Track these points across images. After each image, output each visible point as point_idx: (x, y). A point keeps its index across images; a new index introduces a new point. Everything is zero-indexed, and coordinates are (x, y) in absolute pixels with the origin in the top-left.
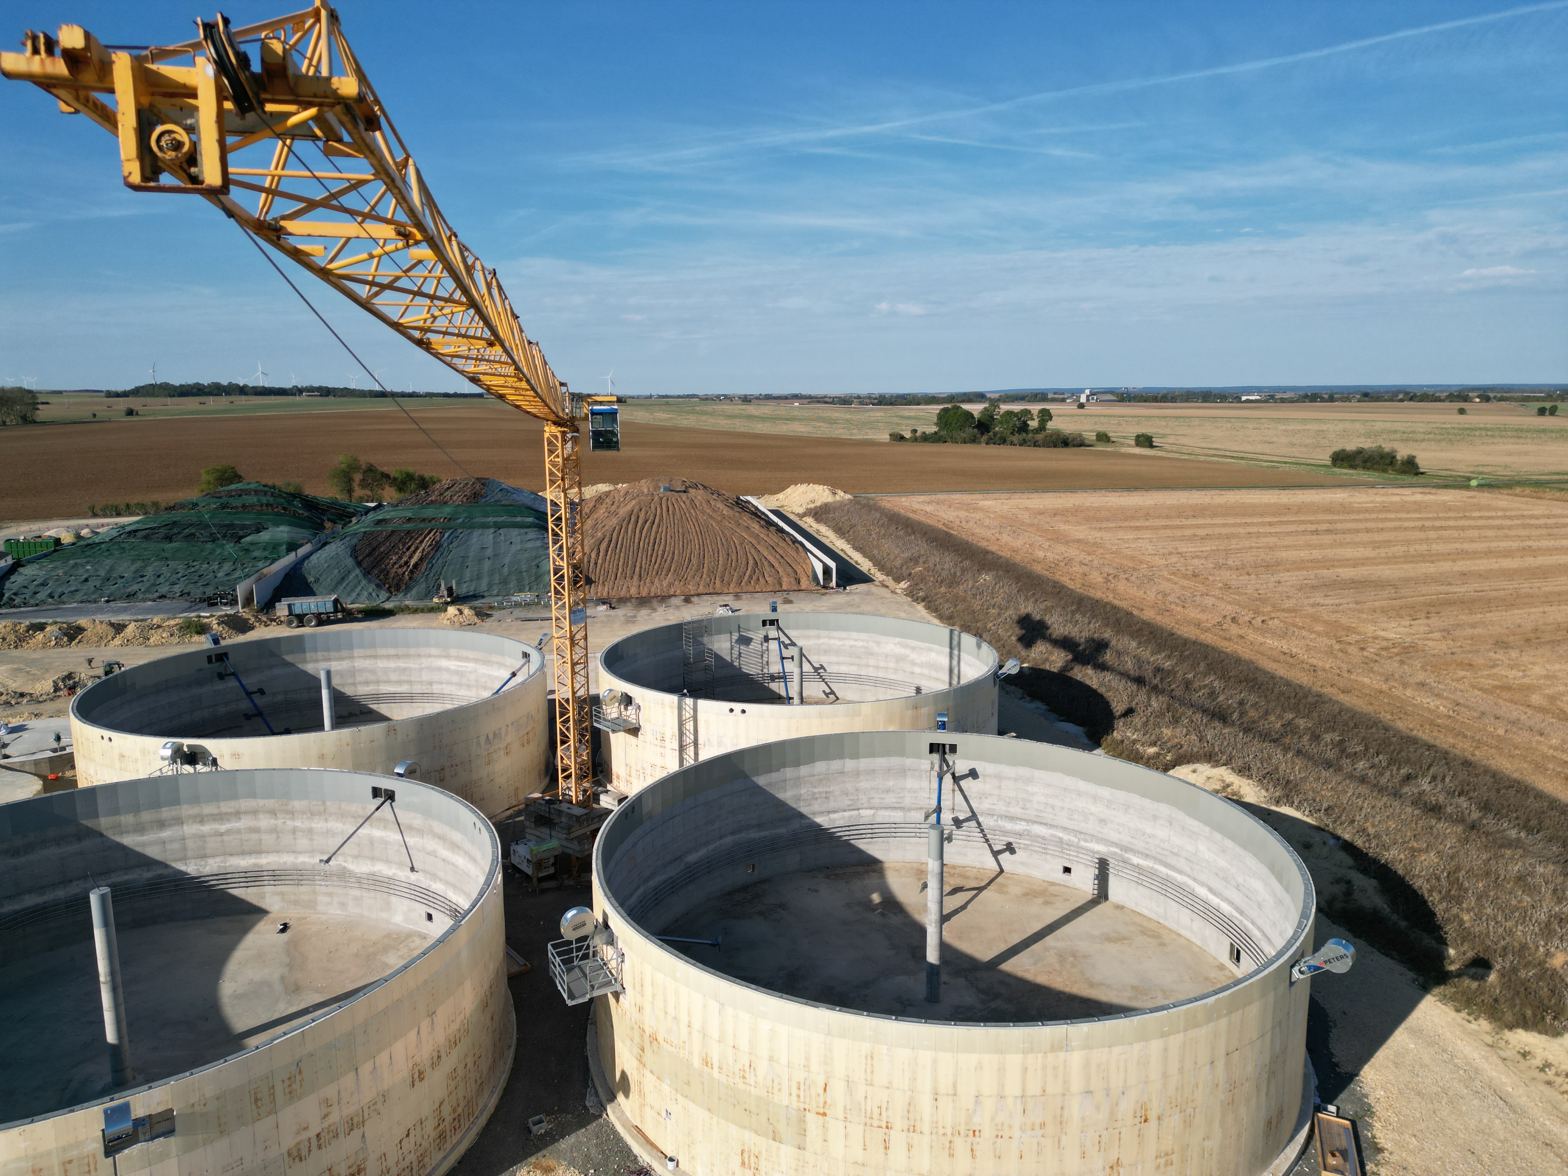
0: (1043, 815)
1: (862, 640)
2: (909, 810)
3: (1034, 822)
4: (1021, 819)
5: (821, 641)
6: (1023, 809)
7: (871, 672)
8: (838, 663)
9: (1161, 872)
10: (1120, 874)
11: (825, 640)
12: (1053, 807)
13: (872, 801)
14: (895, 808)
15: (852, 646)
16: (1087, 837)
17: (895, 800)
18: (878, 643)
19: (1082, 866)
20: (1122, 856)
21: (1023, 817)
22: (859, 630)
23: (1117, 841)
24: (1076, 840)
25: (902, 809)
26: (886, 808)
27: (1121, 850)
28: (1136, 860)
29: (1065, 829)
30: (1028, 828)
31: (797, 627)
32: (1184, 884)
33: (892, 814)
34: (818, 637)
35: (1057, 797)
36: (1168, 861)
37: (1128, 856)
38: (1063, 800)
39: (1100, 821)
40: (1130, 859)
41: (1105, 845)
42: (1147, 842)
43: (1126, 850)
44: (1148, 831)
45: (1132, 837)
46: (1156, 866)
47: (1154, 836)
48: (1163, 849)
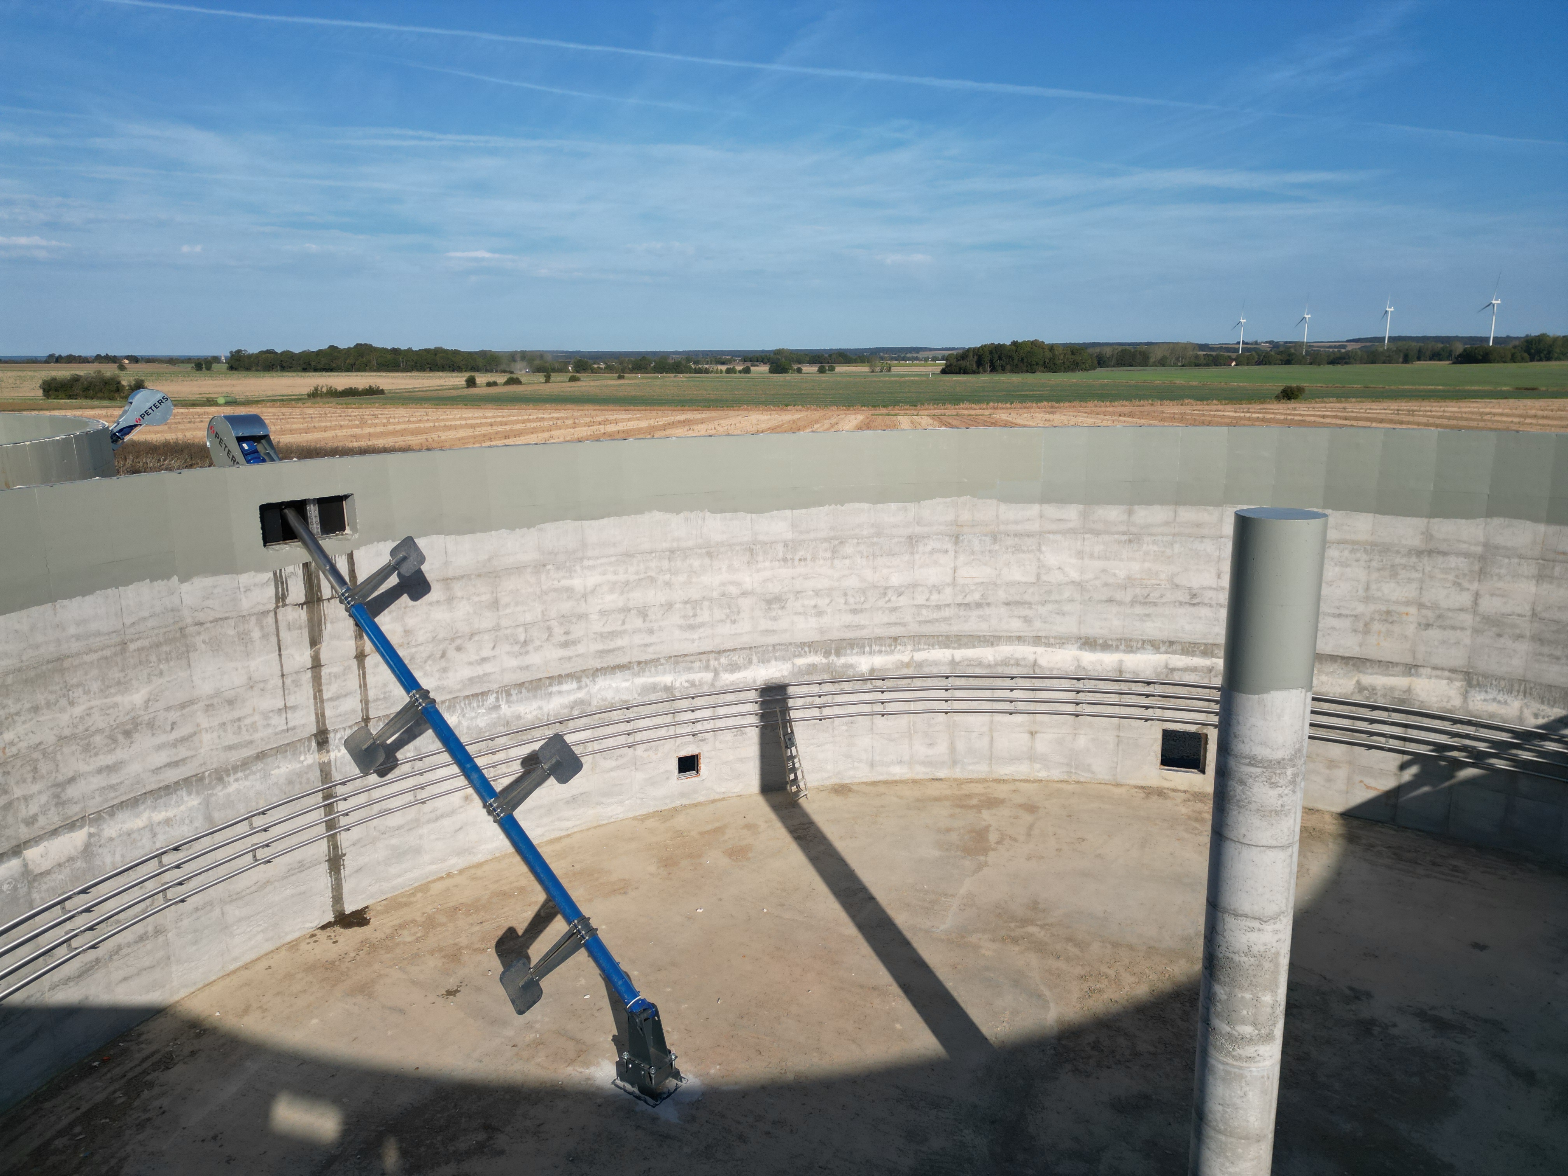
0: (619, 642)
2: (220, 775)
3: (596, 672)
4: (560, 679)
6: (565, 645)
9: (936, 663)
10: (827, 712)
12: (643, 613)
13: (72, 792)
14: (168, 790)
16: (735, 657)
17: (162, 758)
19: (728, 736)
20: (828, 668)
21: (568, 668)
23: (815, 637)
24: (708, 676)
25: (192, 782)
26: (133, 803)
27: (827, 654)
28: (863, 663)
29: (677, 660)
30: (581, 695)
32: (1005, 663)
33: (159, 816)
35: (652, 580)
36: (956, 628)
37: (842, 660)
38: (668, 584)
39: (769, 602)
40: (851, 666)
41: (784, 659)
42: (895, 609)
43: (840, 646)
44: (896, 580)
45: (854, 611)
46: (919, 656)
47: (913, 586)
48: (938, 607)
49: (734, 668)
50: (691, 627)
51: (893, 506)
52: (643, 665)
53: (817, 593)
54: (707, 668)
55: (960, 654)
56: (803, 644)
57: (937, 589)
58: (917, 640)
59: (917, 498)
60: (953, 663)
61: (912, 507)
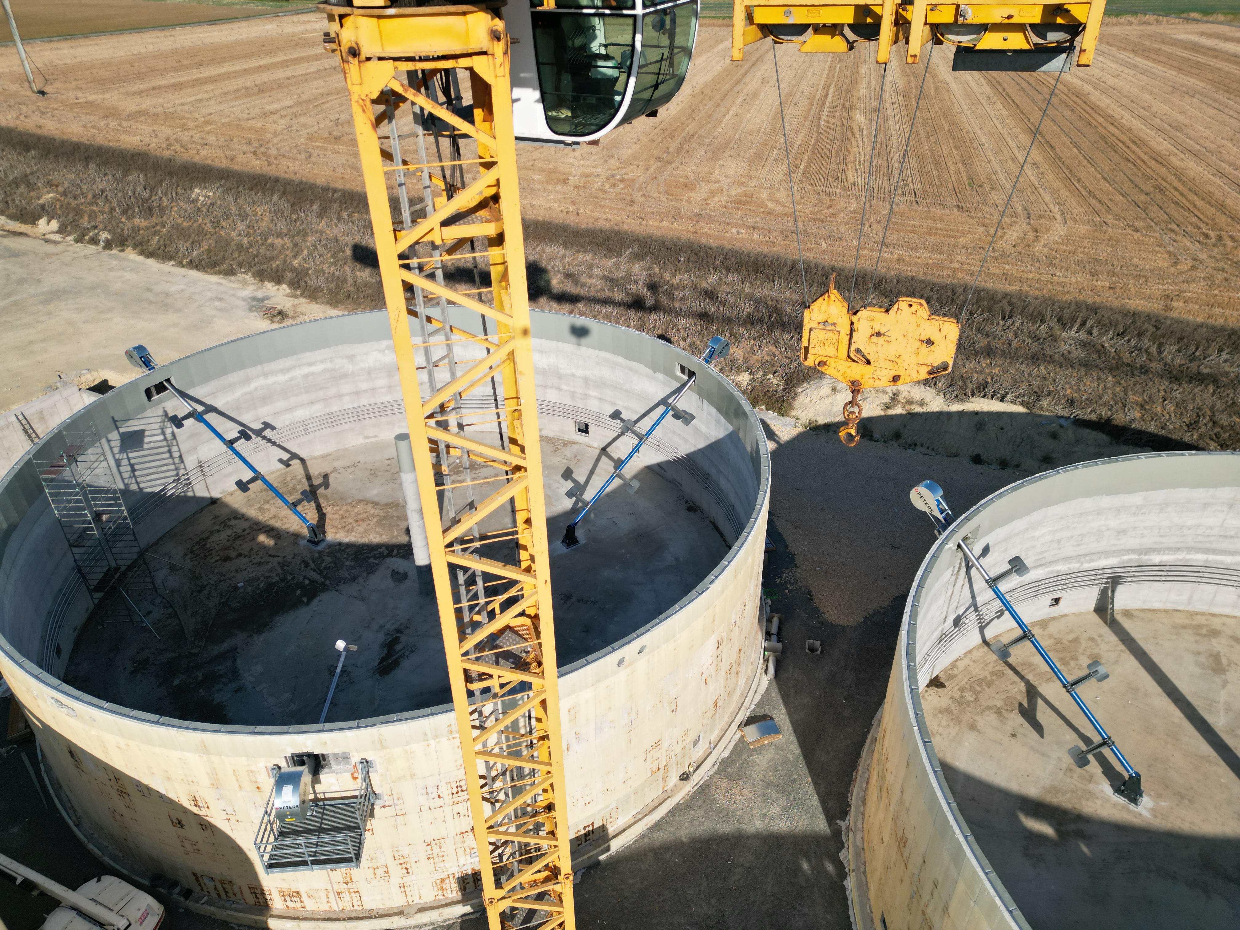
1: (323, 361)
5: (253, 386)
7: (348, 403)
8: (290, 410)
10: (1130, 579)
11: (261, 382)
15: (306, 376)
16: (1095, 556)
18: (351, 358)
19: (1081, 589)
20: (1144, 560)
22: (313, 347)
23: (1136, 547)
24: (1079, 565)
27: (1143, 554)
31: (207, 379)
34: (247, 381)
35: (1068, 527)
36: (1214, 546)
37: (1147, 557)
38: (1074, 528)
39: (1119, 533)
40: (1150, 560)
41: (1117, 556)
42: (1184, 536)
43: (1147, 551)
44: (1190, 523)
45: (1161, 536)
46: (1188, 557)
47: (1198, 526)
48: (1208, 536)
49: (1092, 561)
50: (1078, 545)
51: (1202, 490)
52: (1051, 563)
53: (1145, 528)
54: (1078, 562)
55: (1211, 557)
56: (1129, 550)
57: (1211, 528)
58: (1190, 550)
59: (1216, 486)
60: (1207, 561)
61: (1212, 491)
